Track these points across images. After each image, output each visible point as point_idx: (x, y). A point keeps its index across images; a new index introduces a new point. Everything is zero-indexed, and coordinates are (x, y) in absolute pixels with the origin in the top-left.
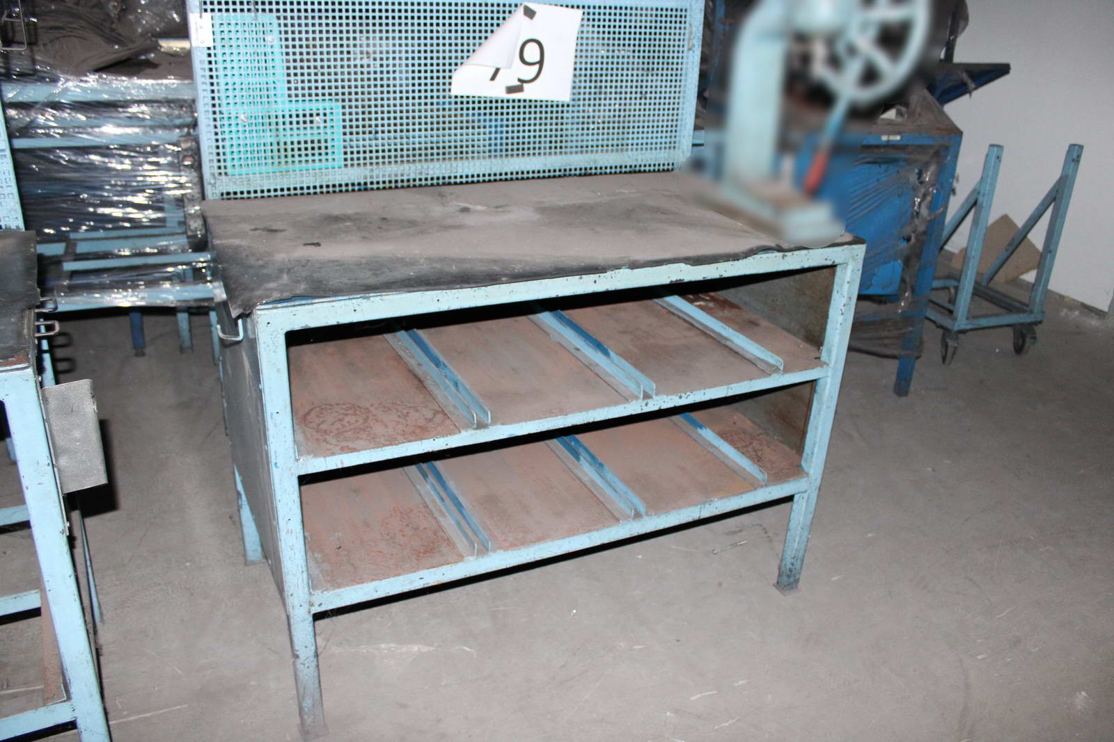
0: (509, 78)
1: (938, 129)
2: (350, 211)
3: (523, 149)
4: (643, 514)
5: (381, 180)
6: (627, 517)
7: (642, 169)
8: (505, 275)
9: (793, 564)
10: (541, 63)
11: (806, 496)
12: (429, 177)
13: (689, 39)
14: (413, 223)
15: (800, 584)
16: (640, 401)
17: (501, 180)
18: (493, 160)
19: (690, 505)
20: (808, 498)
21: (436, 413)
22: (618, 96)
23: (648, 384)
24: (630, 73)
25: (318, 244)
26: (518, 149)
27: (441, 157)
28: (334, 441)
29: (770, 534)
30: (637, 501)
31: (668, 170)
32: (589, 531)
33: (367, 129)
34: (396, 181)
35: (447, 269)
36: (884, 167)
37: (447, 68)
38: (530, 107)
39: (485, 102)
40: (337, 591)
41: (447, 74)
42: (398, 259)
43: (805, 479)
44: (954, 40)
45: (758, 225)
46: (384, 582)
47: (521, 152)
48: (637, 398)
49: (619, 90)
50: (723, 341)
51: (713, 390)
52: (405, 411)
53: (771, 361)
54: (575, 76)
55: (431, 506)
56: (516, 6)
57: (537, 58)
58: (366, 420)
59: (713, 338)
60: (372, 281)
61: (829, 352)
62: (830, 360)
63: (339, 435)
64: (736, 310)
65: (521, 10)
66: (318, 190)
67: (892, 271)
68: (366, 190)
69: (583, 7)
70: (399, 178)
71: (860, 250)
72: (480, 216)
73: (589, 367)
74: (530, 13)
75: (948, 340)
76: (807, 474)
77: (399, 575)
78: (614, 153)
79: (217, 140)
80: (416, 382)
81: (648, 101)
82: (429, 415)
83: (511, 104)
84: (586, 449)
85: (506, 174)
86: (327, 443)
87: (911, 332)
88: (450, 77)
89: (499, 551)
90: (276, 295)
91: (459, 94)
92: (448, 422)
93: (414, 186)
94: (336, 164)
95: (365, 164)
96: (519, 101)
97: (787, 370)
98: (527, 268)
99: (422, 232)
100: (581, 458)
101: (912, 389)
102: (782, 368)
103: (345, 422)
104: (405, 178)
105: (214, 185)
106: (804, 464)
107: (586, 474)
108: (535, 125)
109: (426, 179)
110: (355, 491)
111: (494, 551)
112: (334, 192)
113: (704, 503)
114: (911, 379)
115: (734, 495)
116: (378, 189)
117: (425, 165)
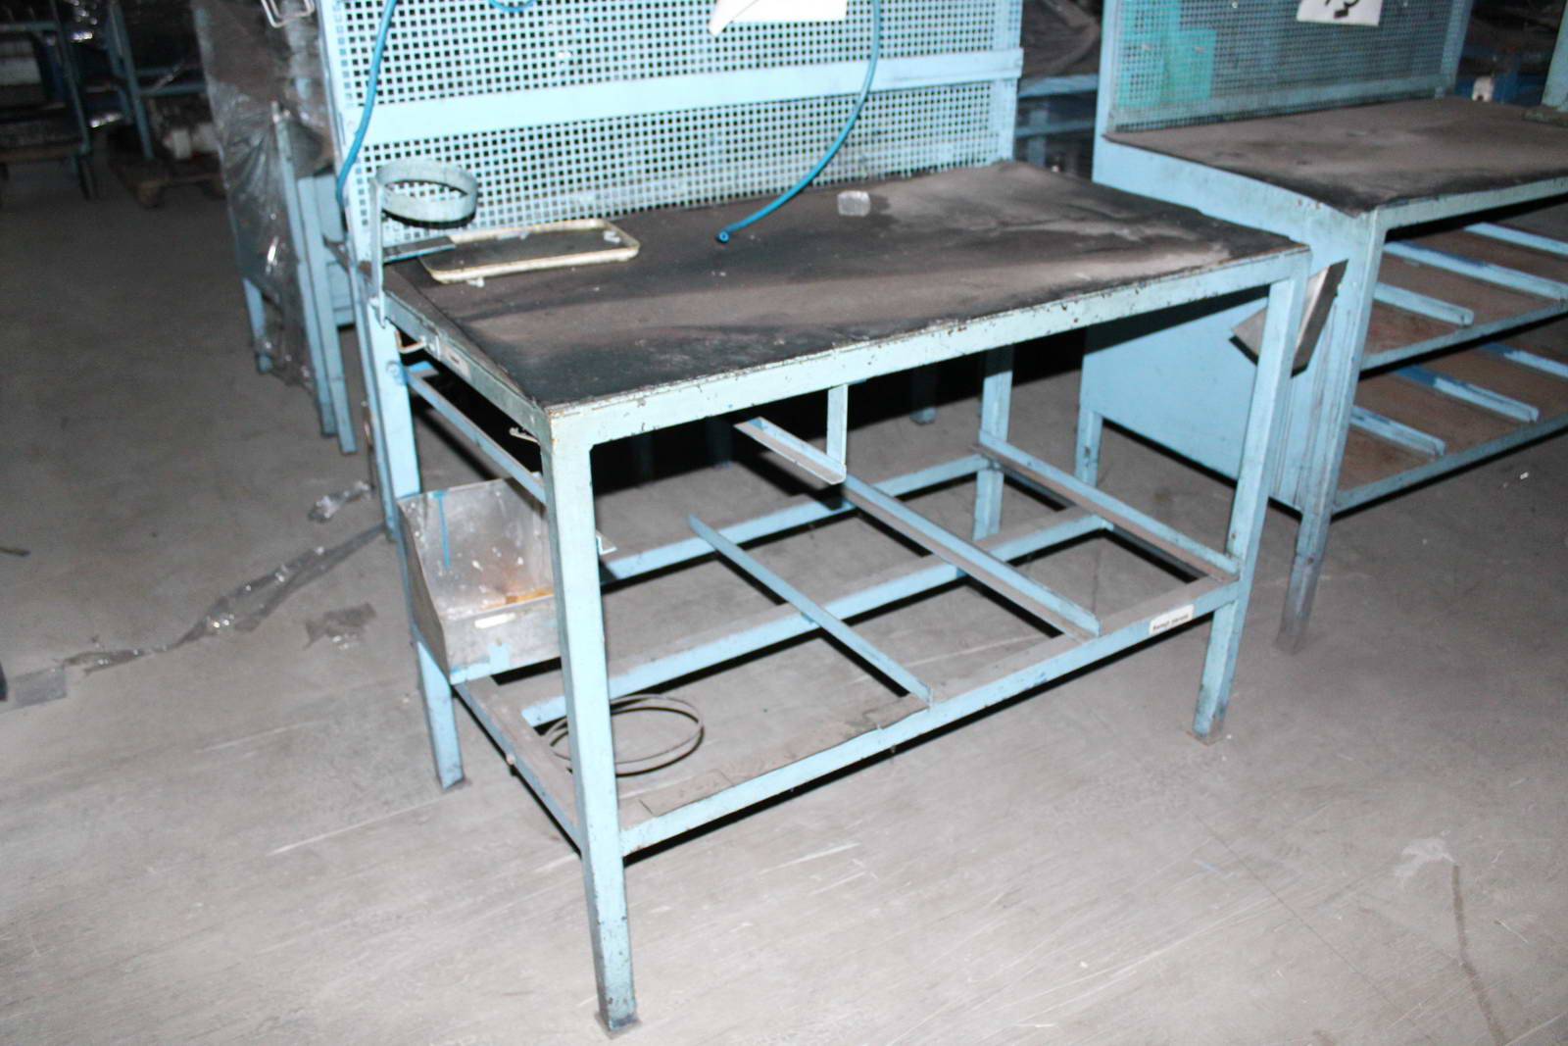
5: (1233, 110)
7: (1419, 94)
17: (1317, 110)
18: (1314, 88)
22: (1412, 18)
26: (1333, 78)
27: (1279, 86)
33: (1231, 58)
34: (1244, 113)
38: (1349, 33)
39: (1318, 28)
47: (1335, 80)
66: (1188, 122)
68: (1222, 121)
70: (1247, 110)
78: (1401, 79)
79: (1123, 71)
83: (1335, 30)
95: (1225, 94)
96: (1342, 26)
104: (1252, 109)
105: (1113, 117)
112: (1200, 124)
116: (1231, 120)
117: (1267, 95)
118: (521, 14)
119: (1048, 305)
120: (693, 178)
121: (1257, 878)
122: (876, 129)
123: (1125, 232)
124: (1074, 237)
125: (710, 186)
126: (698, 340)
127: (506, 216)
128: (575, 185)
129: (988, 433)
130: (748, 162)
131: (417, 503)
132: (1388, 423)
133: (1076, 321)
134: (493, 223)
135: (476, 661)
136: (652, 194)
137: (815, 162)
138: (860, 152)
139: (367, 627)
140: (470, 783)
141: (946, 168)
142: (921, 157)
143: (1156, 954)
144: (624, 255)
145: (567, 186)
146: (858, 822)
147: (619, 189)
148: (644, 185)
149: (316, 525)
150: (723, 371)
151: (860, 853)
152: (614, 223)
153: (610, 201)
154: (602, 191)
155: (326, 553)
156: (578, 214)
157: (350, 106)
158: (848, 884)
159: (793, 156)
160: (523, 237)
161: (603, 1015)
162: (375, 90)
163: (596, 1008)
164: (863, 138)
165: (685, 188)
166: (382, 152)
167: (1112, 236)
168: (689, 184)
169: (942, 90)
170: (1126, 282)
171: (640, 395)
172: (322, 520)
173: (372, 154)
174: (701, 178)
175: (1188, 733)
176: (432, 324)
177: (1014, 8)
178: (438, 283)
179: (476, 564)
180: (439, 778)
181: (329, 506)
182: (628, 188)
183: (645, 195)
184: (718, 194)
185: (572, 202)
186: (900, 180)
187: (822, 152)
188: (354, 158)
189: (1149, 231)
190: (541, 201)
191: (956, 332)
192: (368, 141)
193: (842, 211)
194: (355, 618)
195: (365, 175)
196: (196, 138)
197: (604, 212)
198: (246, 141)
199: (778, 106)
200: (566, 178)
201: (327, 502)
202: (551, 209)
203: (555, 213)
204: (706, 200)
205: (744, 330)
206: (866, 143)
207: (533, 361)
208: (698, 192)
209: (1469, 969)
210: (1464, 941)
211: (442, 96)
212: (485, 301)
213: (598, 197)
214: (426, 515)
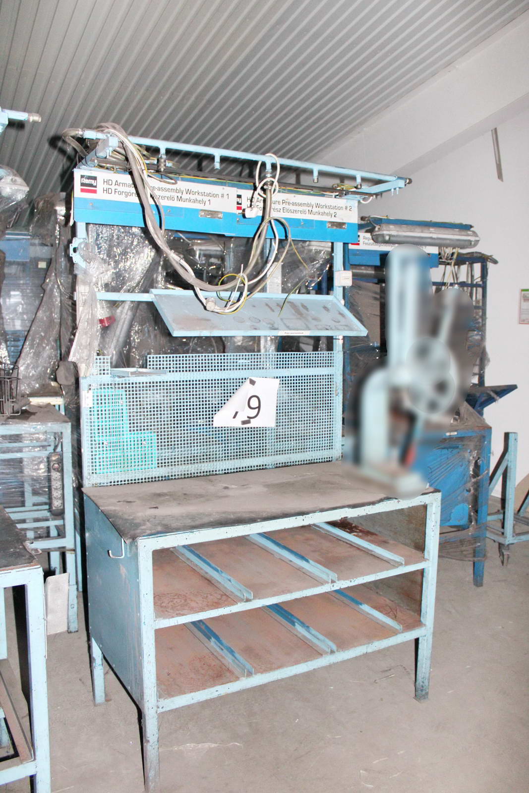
0: (242, 417)
1: (478, 426)
2: (165, 491)
3: (251, 454)
4: (335, 650)
5: (176, 474)
6: (326, 653)
7: (316, 461)
8: (259, 518)
9: (423, 682)
10: (259, 407)
11: (425, 638)
12: (202, 471)
13: (336, 390)
14: (201, 496)
15: (430, 696)
16: (330, 584)
17: (240, 471)
18: (235, 460)
19: (361, 645)
20: (427, 640)
21: (222, 595)
22: (300, 422)
23: (333, 575)
24: (306, 410)
25: (156, 508)
26: (248, 454)
27: (208, 460)
28: (172, 611)
29: (408, 670)
30: (331, 643)
31: (329, 461)
32: (307, 661)
33: (170, 447)
34: (185, 474)
35: (229, 517)
36: (450, 450)
37: (211, 413)
38: (254, 431)
39: (231, 430)
40: (172, 699)
41: (211, 416)
42: (201, 514)
43: (424, 628)
44: (484, 372)
45: (382, 486)
46: (198, 693)
47: (250, 456)
48: (327, 582)
49: (300, 419)
50: (370, 552)
51: (368, 577)
52: (205, 595)
53: (398, 560)
54: (277, 413)
55: (215, 654)
56: (245, 379)
57: (257, 405)
58: (186, 600)
59: (364, 551)
60: (193, 524)
61: (429, 552)
62: (429, 557)
63: (173, 608)
64: (375, 536)
65: (248, 381)
66: (144, 480)
67: (462, 511)
68: (169, 479)
69: (280, 377)
70: (186, 473)
71: (438, 495)
72: (235, 491)
73: (300, 569)
74: (252, 382)
75: (503, 551)
76: (425, 625)
77: (205, 689)
78: (300, 453)
79: (92, 455)
80: (206, 581)
81: (316, 424)
82: (219, 597)
83: (244, 430)
84: (298, 620)
85: (243, 468)
86: (168, 612)
87: (479, 546)
88: (212, 418)
89: (258, 674)
90: (148, 532)
91: (217, 426)
92: (230, 599)
93: (194, 477)
94: (153, 466)
95: (168, 465)
96: (248, 428)
97: (407, 564)
98: (269, 515)
99: (208, 500)
100: (296, 624)
101: (485, 581)
102: (404, 563)
103: (175, 602)
104: (189, 472)
105: (89, 479)
106: (422, 619)
107: (300, 633)
108: (257, 440)
109: (200, 473)
110: (171, 649)
111: (256, 674)
112: (152, 481)
113: (369, 643)
114: (483, 575)
115: (385, 638)
116: (175, 479)
117: (200, 465)
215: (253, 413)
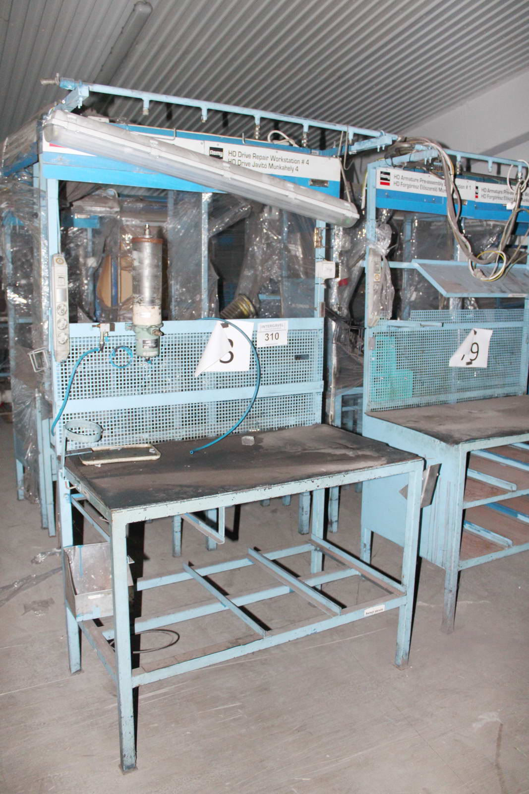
0: (467, 359)
2: (429, 414)
5: (424, 402)
7: (510, 394)
34: (429, 403)
38: (474, 370)
39: (460, 369)
57: (476, 351)
65: (472, 331)
66: (403, 407)
69: (493, 329)
74: (475, 332)
78: (501, 388)
79: (372, 387)
83: (468, 369)
91: (451, 366)
93: (435, 405)
94: (410, 396)
95: (419, 396)
96: (471, 368)
104: (432, 402)
105: (369, 406)
118: (124, 369)
119: (306, 480)
120: (188, 430)
121: (411, 725)
122: (263, 411)
123: (351, 453)
124: (329, 455)
125: (194, 432)
126: (170, 489)
127: (114, 441)
128: (141, 431)
129: (315, 535)
130: (200, 425)
131: (71, 550)
132: (490, 533)
133: (318, 486)
134: (109, 444)
135: (87, 613)
136: (171, 435)
137: (234, 425)
138: (256, 421)
139: (50, 608)
140: (83, 672)
141: (292, 427)
142: (282, 422)
143: (360, 753)
144: (154, 458)
145: (138, 431)
146: (243, 695)
147: (158, 433)
148: (168, 432)
149: (34, 565)
150: (176, 500)
151: (241, 707)
152: (154, 445)
153: (155, 437)
154: (152, 433)
155: (36, 577)
156: (142, 442)
157: (59, 400)
158: (234, 719)
159: (228, 422)
160: (119, 449)
161: (122, 765)
162: (68, 395)
163: (120, 763)
164: (257, 415)
165: (184, 433)
166: (69, 416)
167: (345, 455)
168: (186, 431)
169: (290, 396)
170: (339, 472)
171: (145, 507)
172: (37, 563)
173: (66, 417)
174: (191, 429)
175: (394, 665)
176: (79, 480)
177: (320, 366)
178: (84, 465)
179: (93, 576)
180: (70, 669)
181: (41, 558)
182: (162, 432)
183: (168, 435)
184: (197, 436)
185: (140, 437)
186: (273, 431)
187: (237, 421)
188: (59, 418)
189: (360, 453)
190: (128, 436)
191: (267, 490)
192: (65, 412)
193: (243, 444)
194: (45, 604)
195: (62, 425)
196: (4, 396)
197: (152, 441)
198: (24, 403)
199: (222, 403)
200: (138, 428)
201: (40, 555)
202: (131, 439)
203: (133, 441)
204: (193, 437)
205: (189, 486)
206: (258, 417)
207: (111, 494)
208: (190, 435)
209: (498, 767)
210: (498, 755)
211: (93, 397)
212: (100, 472)
213: (150, 436)
214: (74, 555)
215: (473, 356)
